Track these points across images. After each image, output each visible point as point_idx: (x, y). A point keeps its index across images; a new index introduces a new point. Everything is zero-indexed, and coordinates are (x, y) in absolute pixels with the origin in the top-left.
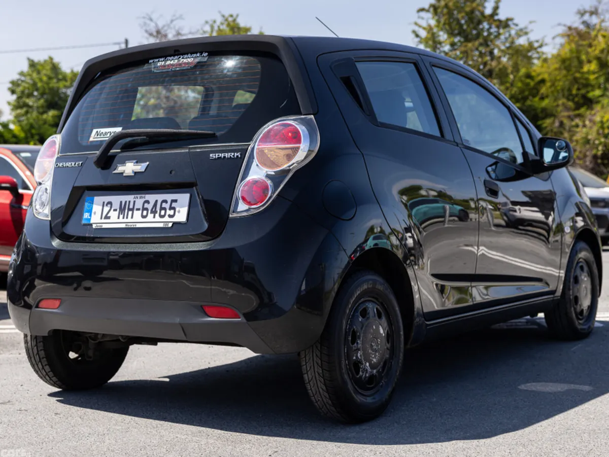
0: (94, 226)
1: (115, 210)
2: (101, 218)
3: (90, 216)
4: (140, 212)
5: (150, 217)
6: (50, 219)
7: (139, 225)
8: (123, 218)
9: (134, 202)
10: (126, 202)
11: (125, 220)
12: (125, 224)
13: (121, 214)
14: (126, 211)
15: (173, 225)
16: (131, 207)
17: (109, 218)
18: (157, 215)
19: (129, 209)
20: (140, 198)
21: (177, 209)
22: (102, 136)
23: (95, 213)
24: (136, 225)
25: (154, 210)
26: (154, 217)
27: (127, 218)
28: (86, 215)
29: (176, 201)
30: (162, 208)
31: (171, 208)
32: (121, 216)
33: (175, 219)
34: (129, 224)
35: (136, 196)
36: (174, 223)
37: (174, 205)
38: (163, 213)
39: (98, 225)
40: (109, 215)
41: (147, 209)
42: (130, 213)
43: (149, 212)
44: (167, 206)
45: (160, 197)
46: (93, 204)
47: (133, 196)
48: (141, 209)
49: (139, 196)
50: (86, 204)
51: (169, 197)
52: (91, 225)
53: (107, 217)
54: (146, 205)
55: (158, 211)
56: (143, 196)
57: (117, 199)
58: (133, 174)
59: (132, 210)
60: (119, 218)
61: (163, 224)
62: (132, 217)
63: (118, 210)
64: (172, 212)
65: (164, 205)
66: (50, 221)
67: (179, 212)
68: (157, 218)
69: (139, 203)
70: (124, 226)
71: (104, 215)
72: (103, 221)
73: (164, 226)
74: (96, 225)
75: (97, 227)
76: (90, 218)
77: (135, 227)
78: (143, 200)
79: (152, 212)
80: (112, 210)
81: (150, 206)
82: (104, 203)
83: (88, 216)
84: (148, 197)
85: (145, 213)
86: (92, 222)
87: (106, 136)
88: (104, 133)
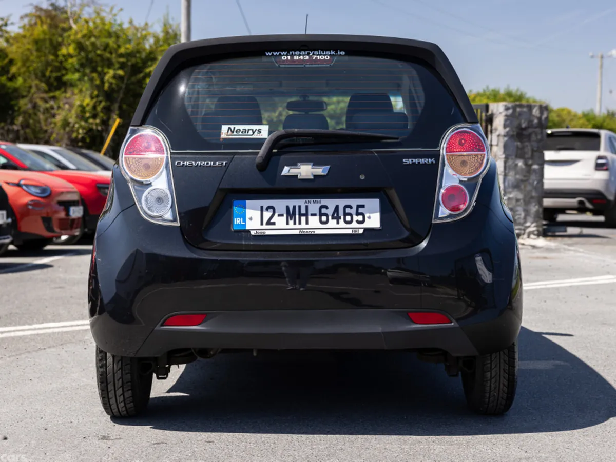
0: (253, 233)
1: (281, 215)
2: (262, 224)
3: (245, 221)
4: (317, 218)
5: (332, 223)
6: (178, 224)
7: (317, 232)
8: (295, 223)
9: (307, 207)
10: (294, 207)
11: (297, 226)
12: (299, 231)
13: (291, 219)
14: (297, 217)
15: (364, 230)
16: (303, 211)
17: (274, 224)
18: (341, 221)
19: (301, 215)
20: (314, 202)
21: (367, 215)
22: (241, 133)
23: (251, 219)
24: (314, 232)
25: (336, 215)
26: (338, 223)
27: (300, 223)
28: (237, 221)
29: (363, 206)
30: (345, 214)
31: (358, 214)
32: (291, 222)
33: (366, 225)
34: (303, 230)
35: (307, 200)
36: (366, 230)
37: (361, 210)
38: (348, 218)
39: (258, 231)
40: (272, 221)
41: (326, 215)
42: (303, 219)
43: (330, 217)
44: (353, 211)
45: (342, 203)
46: (245, 208)
47: (304, 201)
48: (318, 214)
49: (312, 200)
50: (236, 209)
51: (354, 202)
52: (248, 231)
53: (269, 223)
54: (324, 211)
55: (342, 217)
56: (318, 200)
57: (281, 204)
58: (313, 178)
59: (306, 215)
60: (288, 223)
61: (351, 230)
62: (307, 223)
63: (285, 215)
64: (360, 218)
65: (348, 210)
66: (180, 226)
67: (369, 218)
68: (342, 223)
69: (314, 207)
70: (297, 232)
71: (265, 221)
72: (265, 227)
73: (353, 233)
74: (255, 231)
75: (257, 234)
76: (244, 223)
77: (312, 233)
78: (318, 205)
79: (333, 218)
80: (276, 215)
81: (330, 211)
82: (262, 208)
83: (240, 222)
84: (324, 202)
85: (324, 218)
86: (248, 228)
87: (246, 134)
88: (242, 130)
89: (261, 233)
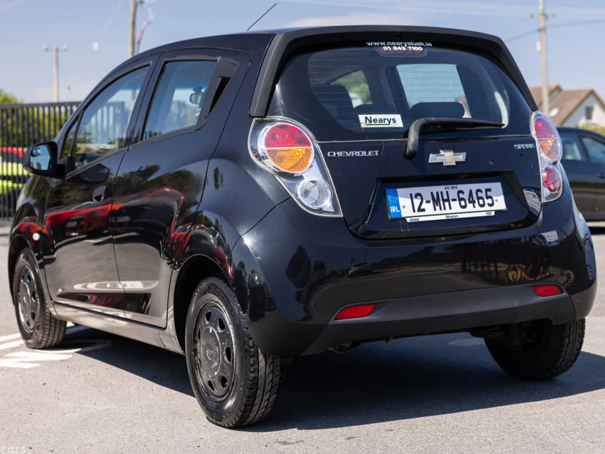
0: (408, 220)
1: (428, 202)
2: (414, 211)
3: (399, 209)
4: (457, 202)
5: (470, 207)
6: (342, 215)
7: (460, 216)
8: (441, 209)
9: (447, 192)
10: (437, 193)
11: (443, 212)
12: (445, 216)
13: (437, 206)
14: (441, 202)
15: (495, 213)
16: (445, 197)
17: (424, 210)
18: (476, 204)
19: (444, 201)
20: (452, 188)
21: (494, 198)
23: (404, 207)
24: (457, 216)
25: (471, 200)
26: (474, 207)
27: (445, 209)
28: (393, 209)
29: (489, 190)
30: (479, 198)
31: (488, 197)
32: (438, 208)
33: (494, 208)
34: (449, 215)
35: (447, 186)
36: (497, 212)
37: (489, 194)
38: (481, 202)
39: (412, 218)
40: (422, 208)
41: (463, 199)
42: (447, 204)
43: (467, 202)
44: (483, 195)
45: (474, 187)
46: (397, 196)
47: (444, 187)
48: (457, 199)
49: (450, 186)
50: (389, 197)
51: (483, 186)
52: (404, 219)
53: (420, 210)
54: (461, 196)
55: (476, 201)
56: (455, 186)
57: (426, 191)
58: (455, 164)
59: (448, 200)
60: (435, 209)
61: (485, 213)
62: (450, 208)
63: (432, 202)
64: (490, 201)
65: (480, 194)
66: (344, 217)
67: (497, 200)
68: (478, 208)
69: (453, 193)
70: (444, 217)
71: (416, 208)
72: (417, 214)
73: (488, 215)
74: (410, 219)
75: (412, 221)
76: (399, 211)
77: (456, 217)
78: (456, 191)
79: (470, 202)
80: (424, 201)
81: (466, 196)
82: (411, 195)
83: (396, 210)
84: (460, 187)
85: (463, 203)
86: (403, 215)
87: (383, 123)
88: (378, 120)
89: (415, 219)
